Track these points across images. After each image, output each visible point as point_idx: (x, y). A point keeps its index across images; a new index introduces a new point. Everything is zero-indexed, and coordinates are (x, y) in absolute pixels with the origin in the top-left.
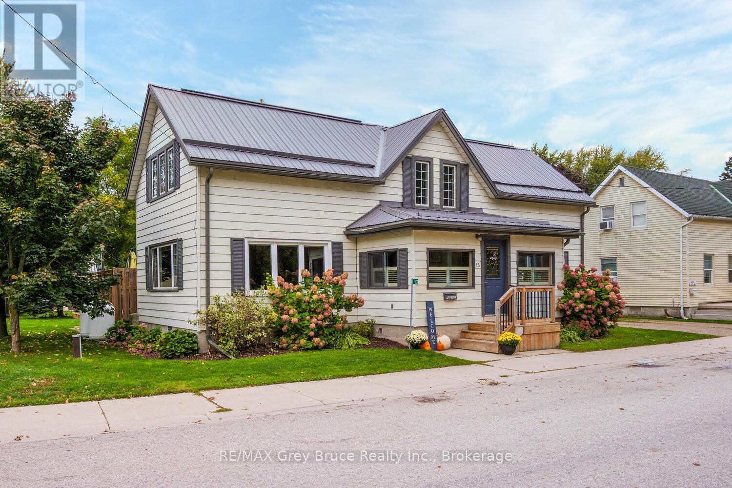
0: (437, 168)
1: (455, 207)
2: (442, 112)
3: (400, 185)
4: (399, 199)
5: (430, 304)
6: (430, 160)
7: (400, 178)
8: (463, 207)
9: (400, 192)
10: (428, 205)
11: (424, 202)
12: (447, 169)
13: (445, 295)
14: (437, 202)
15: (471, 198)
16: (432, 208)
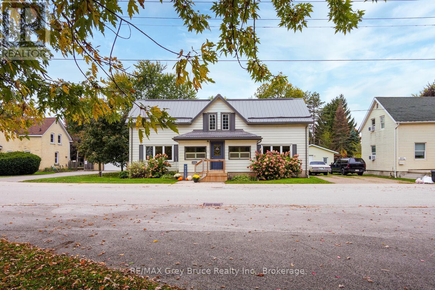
0: (219, 116)
1: (229, 129)
2: (219, 95)
3: (202, 123)
4: (202, 129)
5: (186, 165)
6: (216, 113)
7: (202, 121)
8: (233, 129)
9: (202, 126)
10: (215, 130)
11: (214, 128)
12: (225, 116)
13: (192, 162)
14: (219, 128)
15: (236, 125)
16: (217, 131)
